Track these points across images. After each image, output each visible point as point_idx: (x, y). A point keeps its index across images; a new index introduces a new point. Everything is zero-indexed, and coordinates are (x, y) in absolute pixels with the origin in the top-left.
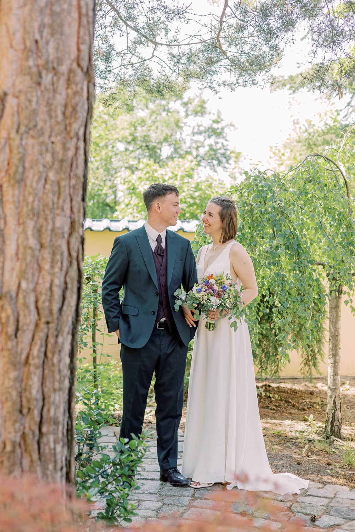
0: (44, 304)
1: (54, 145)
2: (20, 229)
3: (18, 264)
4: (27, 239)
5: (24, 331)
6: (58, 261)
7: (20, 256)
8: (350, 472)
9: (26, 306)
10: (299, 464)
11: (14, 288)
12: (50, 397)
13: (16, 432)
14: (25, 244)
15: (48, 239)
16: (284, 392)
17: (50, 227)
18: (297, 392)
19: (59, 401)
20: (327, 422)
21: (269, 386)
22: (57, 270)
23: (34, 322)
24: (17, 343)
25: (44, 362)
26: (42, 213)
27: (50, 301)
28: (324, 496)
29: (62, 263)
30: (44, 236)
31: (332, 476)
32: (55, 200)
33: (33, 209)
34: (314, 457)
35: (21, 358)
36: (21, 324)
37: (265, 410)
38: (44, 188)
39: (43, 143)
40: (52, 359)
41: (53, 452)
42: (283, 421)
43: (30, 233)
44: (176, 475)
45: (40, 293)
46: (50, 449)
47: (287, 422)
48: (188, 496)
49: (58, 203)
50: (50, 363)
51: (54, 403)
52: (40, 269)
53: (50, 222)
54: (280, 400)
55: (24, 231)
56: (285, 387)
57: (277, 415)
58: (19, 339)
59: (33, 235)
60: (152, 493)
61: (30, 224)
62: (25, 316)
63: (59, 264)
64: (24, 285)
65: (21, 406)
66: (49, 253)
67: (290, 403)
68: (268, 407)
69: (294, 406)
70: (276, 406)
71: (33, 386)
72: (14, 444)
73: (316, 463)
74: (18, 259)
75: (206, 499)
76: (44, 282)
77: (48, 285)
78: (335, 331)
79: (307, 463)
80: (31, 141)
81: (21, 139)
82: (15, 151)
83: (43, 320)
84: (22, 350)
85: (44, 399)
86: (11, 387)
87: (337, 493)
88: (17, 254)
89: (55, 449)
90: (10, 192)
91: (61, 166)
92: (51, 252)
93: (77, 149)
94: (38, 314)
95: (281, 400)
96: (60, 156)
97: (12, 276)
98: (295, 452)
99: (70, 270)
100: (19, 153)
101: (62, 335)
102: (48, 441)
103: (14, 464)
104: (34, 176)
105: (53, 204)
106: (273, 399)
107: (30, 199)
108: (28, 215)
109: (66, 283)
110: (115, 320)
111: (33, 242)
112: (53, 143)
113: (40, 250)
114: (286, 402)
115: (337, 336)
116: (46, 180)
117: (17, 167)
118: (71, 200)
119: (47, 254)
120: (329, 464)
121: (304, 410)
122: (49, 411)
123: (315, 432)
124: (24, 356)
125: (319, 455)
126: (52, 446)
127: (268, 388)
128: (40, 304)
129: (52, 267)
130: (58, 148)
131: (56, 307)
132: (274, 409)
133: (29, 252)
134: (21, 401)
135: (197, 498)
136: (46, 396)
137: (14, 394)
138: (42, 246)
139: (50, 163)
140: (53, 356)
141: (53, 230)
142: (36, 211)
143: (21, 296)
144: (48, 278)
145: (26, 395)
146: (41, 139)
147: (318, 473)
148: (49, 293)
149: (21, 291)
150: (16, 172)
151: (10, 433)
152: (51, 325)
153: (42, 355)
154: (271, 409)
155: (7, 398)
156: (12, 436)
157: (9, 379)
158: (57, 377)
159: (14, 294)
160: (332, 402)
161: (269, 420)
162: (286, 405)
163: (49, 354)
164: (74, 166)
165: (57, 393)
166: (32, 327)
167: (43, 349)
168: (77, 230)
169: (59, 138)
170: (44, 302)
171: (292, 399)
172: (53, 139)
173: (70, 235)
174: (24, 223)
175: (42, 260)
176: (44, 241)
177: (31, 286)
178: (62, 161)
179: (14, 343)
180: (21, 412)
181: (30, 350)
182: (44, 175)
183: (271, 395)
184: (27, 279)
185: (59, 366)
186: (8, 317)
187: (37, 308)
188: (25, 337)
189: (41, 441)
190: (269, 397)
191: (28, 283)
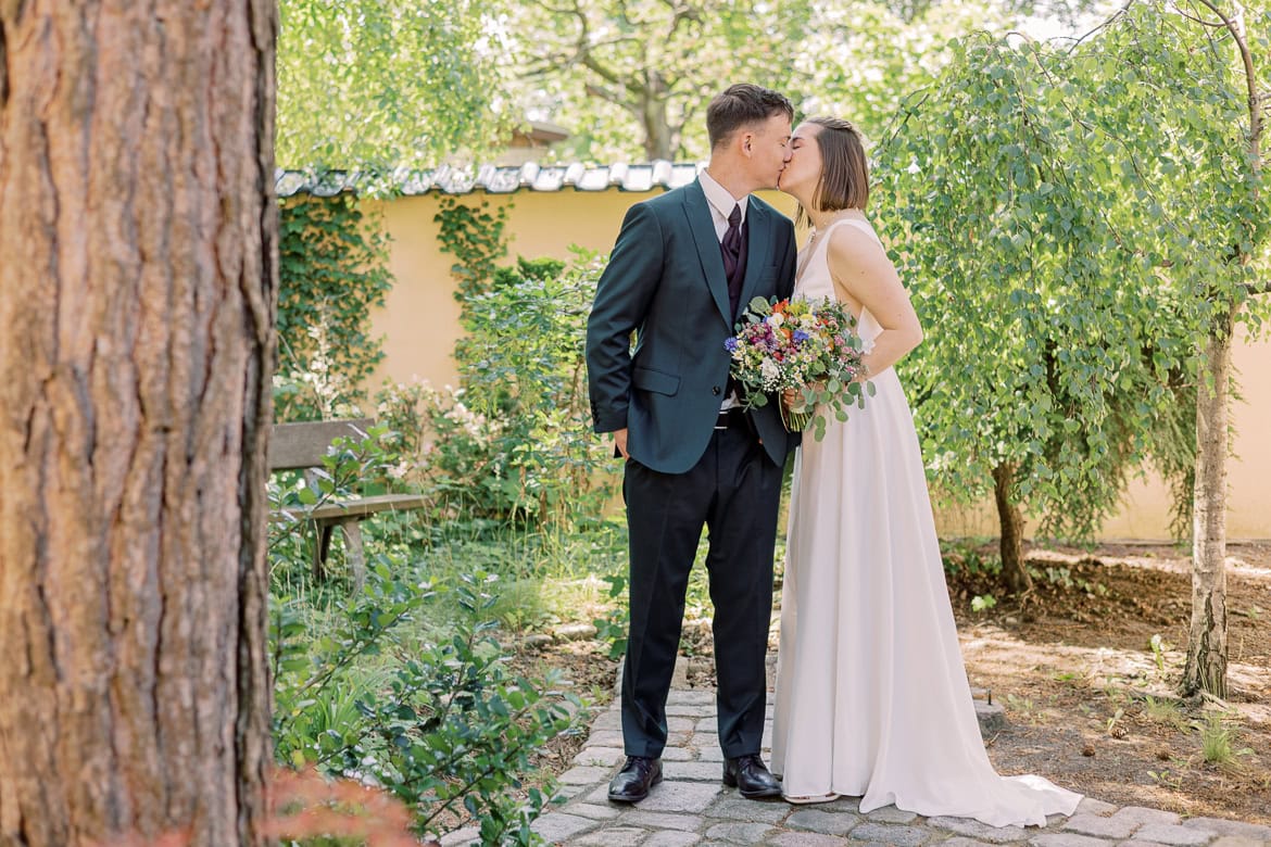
0: (153, 389)
1: (163, 26)
2: (92, 221)
3: (91, 299)
4: (106, 242)
5: (108, 450)
6: (185, 291)
7: (95, 281)
8: (1212, 779)
9: (112, 392)
10: (1087, 754)
11: (83, 353)
12: (177, 594)
13: (97, 671)
14: (103, 253)
15: (159, 241)
16: (1128, 578)
17: (161, 214)
18: (1160, 581)
19: (205, 604)
20: (1190, 653)
21: (1097, 563)
22: (182, 310)
23: (131, 428)
24: (93, 475)
25: (160, 517)
26: (142, 183)
27: (169, 382)
28: (1102, 833)
29: (196, 295)
30: (148, 235)
31: (1162, 786)
32: (172, 151)
33: (117, 174)
34: (1135, 740)
35: (102, 509)
36: (101, 433)
37: (1062, 621)
38: (145, 126)
39: (135, 22)
40: (178, 511)
41: (189, 715)
42: (1094, 651)
43: (113, 228)
44: (756, 771)
45: (145, 362)
46: (182, 709)
47: (1104, 652)
48: (770, 823)
49: (178, 158)
50: (175, 520)
51: (189, 608)
52: (144, 310)
53: (162, 203)
54: (1109, 599)
55: (101, 225)
56: (1137, 565)
57: (1083, 635)
58: (99, 466)
59: (121, 234)
60: (690, 813)
61: (113, 209)
62: (109, 415)
63: (189, 298)
64: (104, 346)
65: (110, 614)
66: (162, 274)
67: (1135, 605)
68: (1069, 615)
69: (1140, 614)
70: (1093, 612)
71: (134, 571)
72: (90, 696)
73: (1132, 753)
74: (91, 288)
75: (810, 830)
76: (152, 338)
77: (162, 345)
78: (1211, 429)
79: (1110, 753)
80: (107, 20)
81: (83, 16)
82: (70, 45)
83: (152, 423)
84: (105, 490)
85: (164, 599)
86: (81, 573)
87: (1141, 825)
88: (87, 277)
89: (196, 710)
90: (66, 138)
91: (183, 74)
92: (167, 270)
93: (226, 31)
94: (143, 410)
95: (1113, 599)
96: (180, 50)
97: (77, 325)
98: (1090, 727)
99: (222, 310)
100: (78, 48)
101: (205, 457)
102: (177, 693)
103: (92, 741)
104: (117, 98)
105: (168, 160)
106: (1090, 596)
107: (110, 153)
108: (107, 189)
109: (212, 340)
110: (619, 406)
111: (120, 250)
112: (160, 20)
113: (140, 268)
114: (1123, 602)
115: (1216, 442)
116: (147, 109)
117: (76, 81)
118: (218, 150)
119: (154, 275)
120: (1164, 758)
121: (1164, 623)
122: (175, 625)
123: (1165, 677)
124: (109, 505)
125: (1150, 735)
126: (187, 702)
127: (1091, 568)
128: (144, 388)
129: (171, 304)
130: (175, 32)
131: (181, 395)
132: (1083, 621)
133: (113, 271)
134: (109, 604)
135: (788, 827)
136: (169, 592)
137: (90, 587)
138: (143, 257)
139: (156, 69)
140: (182, 503)
141: (168, 221)
142: (125, 180)
143: (99, 371)
144: (162, 330)
145: (118, 589)
146: (131, 14)
147: (1129, 777)
148: (165, 363)
149: (98, 361)
150: (74, 90)
151: (84, 672)
152: (174, 435)
153: (156, 502)
154: (1077, 620)
155: (74, 597)
156: (88, 679)
157: (78, 554)
158: (196, 551)
159: (82, 366)
160: (1203, 607)
161: (1062, 648)
162: (1120, 611)
163: (172, 501)
164: (220, 71)
165: (197, 586)
166: (127, 440)
167: (157, 489)
168: (234, 218)
169: (174, 9)
170: (153, 383)
171: (1143, 596)
172: (160, 12)
173: (220, 229)
174: (99, 207)
175: (146, 290)
176: (147, 247)
177: (122, 348)
178: (183, 63)
179: (87, 475)
180: (108, 627)
181: (125, 491)
182: (143, 97)
183: (1088, 587)
184: (112, 334)
185: (200, 525)
186: (69, 418)
187: (139, 397)
188: (112, 463)
189: (160, 690)
190: (1084, 590)
191: (113, 342)
